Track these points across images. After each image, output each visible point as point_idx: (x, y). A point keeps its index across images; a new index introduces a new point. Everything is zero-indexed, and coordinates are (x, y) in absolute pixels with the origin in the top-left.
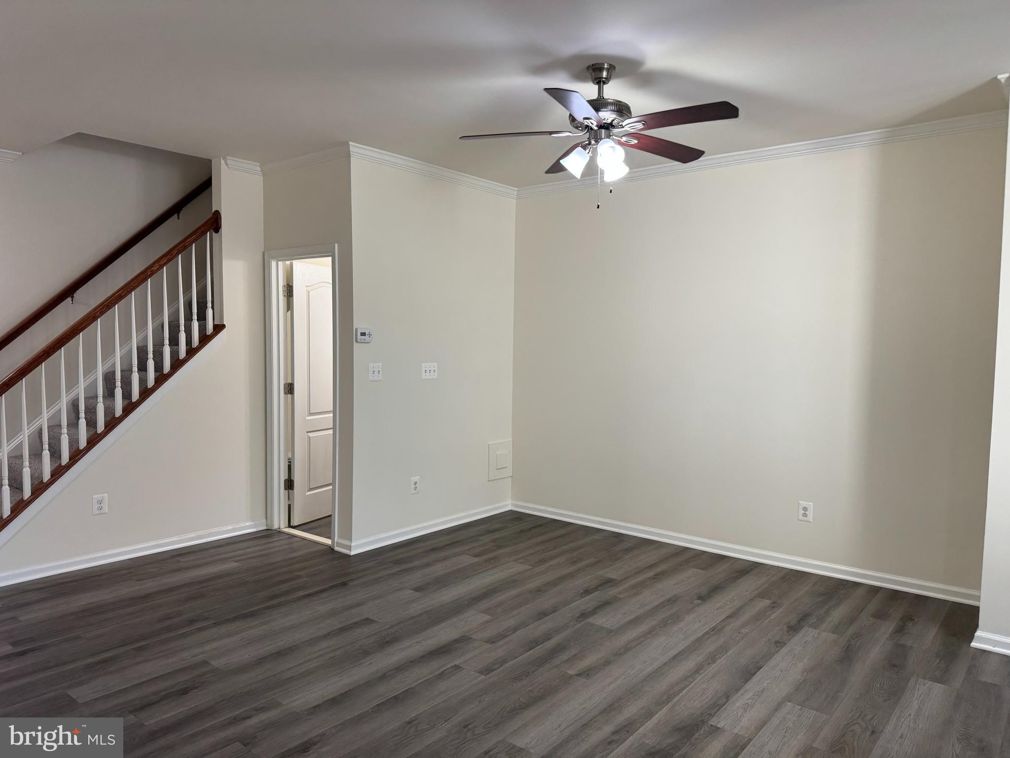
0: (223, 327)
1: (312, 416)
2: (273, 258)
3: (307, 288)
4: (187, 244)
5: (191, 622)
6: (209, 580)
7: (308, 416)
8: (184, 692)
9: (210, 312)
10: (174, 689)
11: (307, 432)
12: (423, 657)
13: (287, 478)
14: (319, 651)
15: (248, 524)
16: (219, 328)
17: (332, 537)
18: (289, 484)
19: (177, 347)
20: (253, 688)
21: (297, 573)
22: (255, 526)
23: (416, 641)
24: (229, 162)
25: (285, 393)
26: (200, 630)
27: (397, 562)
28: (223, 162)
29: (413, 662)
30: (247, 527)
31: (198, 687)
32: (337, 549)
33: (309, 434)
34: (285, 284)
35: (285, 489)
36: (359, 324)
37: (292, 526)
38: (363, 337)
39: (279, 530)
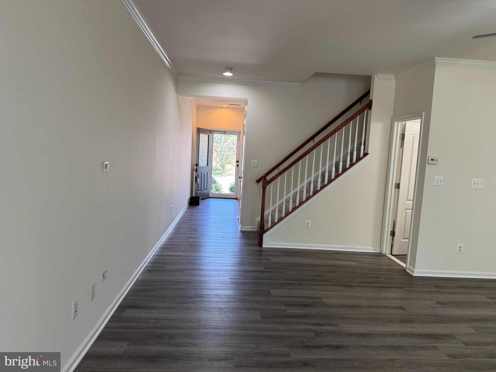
0: (368, 154)
1: (408, 201)
2: (396, 121)
3: (413, 135)
4: (355, 116)
5: (325, 281)
6: (341, 267)
7: (407, 201)
8: (306, 306)
9: (362, 147)
10: (304, 303)
11: (405, 209)
12: (420, 335)
13: (392, 230)
14: (369, 312)
15: (371, 248)
16: (366, 154)
17: (406, 263)
18: (393, 234)
19: (346, 162)
20: (332, 315)
21: (381, 276)
22: (374, 250)
23: (421, 326)
24: (378, 76)
25: (395, 188)
26: (326, 285)
27: (437, 287)
28: (376, 76)
29: (413, 335)
30: (370, 249)
31: (312, 306)
32: (407, 270)
33: (406, 210)
34: (401, 133)
35: (391, 235)
36: (430, 154)
37: (392, 254)
38: (432, 162)
39: (385, 255)
